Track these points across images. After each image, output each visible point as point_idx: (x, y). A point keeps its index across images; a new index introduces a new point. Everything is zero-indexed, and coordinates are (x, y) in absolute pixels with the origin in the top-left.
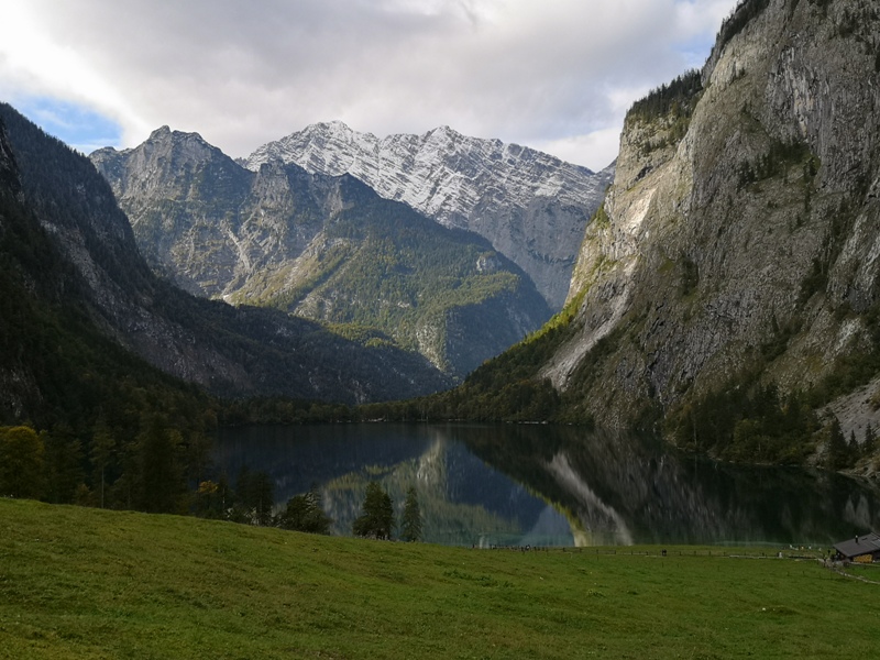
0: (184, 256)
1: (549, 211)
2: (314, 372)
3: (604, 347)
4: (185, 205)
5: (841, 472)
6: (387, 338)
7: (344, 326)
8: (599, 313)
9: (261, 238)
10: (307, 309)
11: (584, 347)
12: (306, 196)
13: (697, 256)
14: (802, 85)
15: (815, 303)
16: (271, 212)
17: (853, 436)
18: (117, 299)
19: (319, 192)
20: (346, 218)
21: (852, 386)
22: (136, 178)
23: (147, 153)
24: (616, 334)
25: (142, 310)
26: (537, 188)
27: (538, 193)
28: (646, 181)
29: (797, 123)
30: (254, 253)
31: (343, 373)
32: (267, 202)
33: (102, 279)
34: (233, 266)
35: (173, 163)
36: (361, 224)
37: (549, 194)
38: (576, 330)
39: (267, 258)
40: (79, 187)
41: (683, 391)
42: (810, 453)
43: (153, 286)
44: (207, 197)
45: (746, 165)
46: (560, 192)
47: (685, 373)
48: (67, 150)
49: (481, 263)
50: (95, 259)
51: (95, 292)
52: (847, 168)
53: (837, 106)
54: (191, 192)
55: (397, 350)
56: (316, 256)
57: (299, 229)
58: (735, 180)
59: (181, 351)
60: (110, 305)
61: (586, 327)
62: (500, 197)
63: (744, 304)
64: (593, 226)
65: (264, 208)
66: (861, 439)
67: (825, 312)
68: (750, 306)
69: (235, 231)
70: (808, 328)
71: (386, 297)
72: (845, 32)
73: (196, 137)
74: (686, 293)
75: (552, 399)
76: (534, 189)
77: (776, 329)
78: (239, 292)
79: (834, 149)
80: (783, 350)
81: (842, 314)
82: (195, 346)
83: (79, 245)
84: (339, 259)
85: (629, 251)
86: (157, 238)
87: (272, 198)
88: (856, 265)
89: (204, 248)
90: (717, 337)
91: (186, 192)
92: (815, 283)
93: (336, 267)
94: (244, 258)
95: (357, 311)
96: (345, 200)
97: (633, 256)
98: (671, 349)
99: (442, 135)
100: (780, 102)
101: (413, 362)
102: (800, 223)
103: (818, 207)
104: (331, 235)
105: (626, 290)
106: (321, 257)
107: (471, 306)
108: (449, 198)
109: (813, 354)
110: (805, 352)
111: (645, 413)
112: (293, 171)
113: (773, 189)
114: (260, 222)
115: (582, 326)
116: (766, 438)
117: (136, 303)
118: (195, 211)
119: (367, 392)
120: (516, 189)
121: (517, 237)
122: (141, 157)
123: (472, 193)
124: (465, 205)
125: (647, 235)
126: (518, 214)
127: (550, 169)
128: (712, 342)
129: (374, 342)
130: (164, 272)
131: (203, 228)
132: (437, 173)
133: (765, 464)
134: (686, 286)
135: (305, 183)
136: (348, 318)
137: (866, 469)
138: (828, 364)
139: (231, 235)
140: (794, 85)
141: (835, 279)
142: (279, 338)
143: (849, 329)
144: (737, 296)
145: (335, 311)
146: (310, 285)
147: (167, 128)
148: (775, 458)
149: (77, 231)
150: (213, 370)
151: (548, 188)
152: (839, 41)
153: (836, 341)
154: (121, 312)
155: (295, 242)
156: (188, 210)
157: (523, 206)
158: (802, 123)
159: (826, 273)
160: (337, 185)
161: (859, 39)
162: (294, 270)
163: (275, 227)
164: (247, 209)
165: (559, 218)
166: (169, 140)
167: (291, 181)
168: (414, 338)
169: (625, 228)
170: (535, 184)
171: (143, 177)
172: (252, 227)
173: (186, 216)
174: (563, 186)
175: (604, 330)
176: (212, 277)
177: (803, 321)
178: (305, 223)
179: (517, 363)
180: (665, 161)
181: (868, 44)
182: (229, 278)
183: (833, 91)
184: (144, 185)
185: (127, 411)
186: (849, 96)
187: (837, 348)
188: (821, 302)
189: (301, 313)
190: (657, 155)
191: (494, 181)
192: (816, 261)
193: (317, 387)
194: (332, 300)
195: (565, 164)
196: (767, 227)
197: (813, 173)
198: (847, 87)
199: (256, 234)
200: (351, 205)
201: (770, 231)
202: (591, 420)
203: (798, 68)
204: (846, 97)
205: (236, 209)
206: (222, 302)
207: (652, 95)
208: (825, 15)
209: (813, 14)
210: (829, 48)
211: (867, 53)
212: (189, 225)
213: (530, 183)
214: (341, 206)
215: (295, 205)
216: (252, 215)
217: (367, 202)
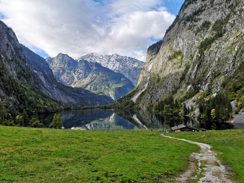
0: (64, 78)
1: (136, 70)
2: (89, 100)
3: (143, 94)
4: (64, 68)
5: (186, 115)
6: (104, 94)
7: (95, 91)
8: (142, 87)
9: (79, 74)
10: (88, 88)
11: (139, 94)
12: (88, 66)
13: (160, 74)
14: (181, 40)
15: (183, 82)
16: (81, 69)
17: (188, 108)
18: (49, 86)
19: (91, 66)
20: (96, 71)
21: (189, 98)
22: (55, 63)
23: (57, 58)
24: (145, 91)
25: (54, 88)
28: (152, 61)
29: (180, 48)
30: (78, 77)
31: (95, 100)
32: (81, 68)
33: (46, 82)
34: (74, 80)
35: (62, 60)
36: (99, 72)
37: (136, 66)
38: (138, 91)
39: (80, 78)
40: (42, 64)
41: (157, 101)
42: (180, 112)
43: (57, 83)
44: (69, 66)
45: (170, 56)
47: (157, 97)
48: (39, 57)
49: (122, 79)
50: (45, 78)
51: (45, 84)
52: (189, 56)
53: (187, 44)
54: (66, 66)
55: (105, 96)
56: (90, 78)
57: (87, 73)
58: (167, 59)
59: (62, 96)
60: (47, 87)
61: (140, 90)
62: (126, 67)
63: (169, 83)
64: (142, 71)
65: (80, 69)
66: (190, 108)
67: (184, 84)
68: (170, 84)
69: (74, 73)
70: (181, 87)
71: (104, 86)
72: (189, 29)
73: (67, 55)
74: (158, 82)
75: (133, 104)
76: (133, 65)
77: (175, 88)
78: (75, 85)
79: (187, 52)
80: (176, 92)
81: (188, 84)
82: (65, 95)
83: (41, 75)
84: (94, 78)
85: (148, 75)
86: (59, 74)
88: (191, 74)
89: (68, 76)
90: (164, 90)
91: (65, 65)
92: (183, 79)
93: (94, 80)
94: (76, 78)
95: (98, 88)
96: (96, 67)
97: (149, 76)
98: (155, 93)
99: (115, 55)
100: (177, 44)
101: (109, 98)
102: (180, 67)
103: (184, 64)
104: (93, 74)
105: (148, 83)
107: (120, 87)
108: (117, 67)
109: (182, 92)
110: (180, 92)
111: (150, 106)
112: (86, 62)
113: (175, 61)
114: (79, 71)
115: (139, 90)
116: (170, 109)
117: (53, 86)
118: (67, 69)
119: (100, 104)
120: (129, 65)
121: (130, 74)
122: (56, 59)
123: (121, 66)
124: (120, 68)
125: (152, 71)
126: (130, 70)
127: (136, 62)
128: (163, 91)
129: (101, 94)
130: (60, 81)
131: (68, 73)
132: (114, 62)
133: (170, 114)
134: (158, 80)
135: (88, 64)
136: (96, 90)
137: (191, 114)
138: (185, 94)
139: (74, 74)
140: (179, 40)
141: (186, 77)
142: (82, 94)
143: (189, 87)
144: (168, 82)
145: (94, 88)
146: (89, 83)
147: (61, 53)
148: (172, 113)
149: (41, 72)
150: (68, 100)
151: (135, 65)
152: (188, 31)
153: (186, 90)
154: (50, 88)
155: (86, 75)
156: (65, 69)
157: (131, 69)
158: (181, 48)
159: (185, 76)
160: (94, 64)
161: (192, 30)
162: (86, 81)
163: (82, 72)
164: (77, 69)
165: (137, 71)
166: (61, 56)
167: (86, 64)
168: (109, 94)
169: (147, 70)
171: (56, 63)
172: (78, 72)
173: (65, 70)
174: (138, 65)
175: (143, 90)
176: (70, 82)
177: (180, 86)
178: (88, 71)
179: (127, 97)
180: (155, 57)
181: (194, 31)
182: (73, 82)
183: (187, 41)
184: (56, 64)
185: (38, 105)
186: (190, 41)
187: (187, 91)
188: (184, 82)
189: (86, 89)
190: (153, 56)
191: (125, 64)
192: (183, 74)
194: (93, 86)
195: (139, 61)
196: (174, 68)
197: (183, 57)
198: (190, 40)
199: (78, 74)
200: (97, 68)
201: (174, 69)
202: (140, 108)
203: (180, 37)
204: (189, 42)
205: (75, 69)
206: (71, 87)
207: (153, 45)
208: (185, 26)
209: (183, 26)
210: (186, 32)
211: (194, 33)
212: (65, 72)
214: (95, 68)
215: (86, 68)
216: (78, 70)
217: (100, 68)
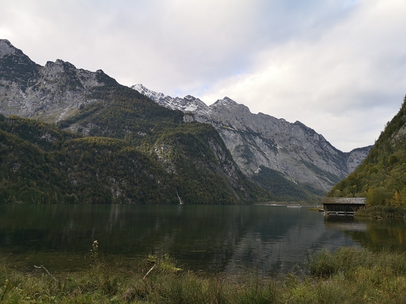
2: (73, 169)
9: (42, 96)
12: (75, 78)
16: (51, 83)
19: (82, 78)
20: (99, 90)
26: (185, 108)
27: (186, 110)
30: (34, 103)
32: (49, 78)
36: (109, 94)
39: (44, 106)
46: (197, 110)
56: (79, 108)
57: (68, 92)
65: (46, 80)
69: (24, 90)
71: (129, 129)
84: (95, 108)
87: (52, 75)
93: (93, 112)
94: (27, 105)
96: (99, 82)
104: (89, 97)
106: (82, 107)
114: (42, 87)
135: (74, 73)
139: (21, 92)
146: (73, 119)
155: (65, 100)
160: (94, 76)
162: (62, 114)
163: (52, 90)
164: (34, 81)
167: (66, 70)
168: (153, 153)
170: (184, 107)
172: (36, 89)
174: (198, 108)
193: (75, 182)
195: (198, 99)
199: (38, 93)
200: (102, 84)
205: (26, 79)
213: (181, 106)
214: (96, 84)
215: (67, 80)
216: (37, 84)
217: (112, 86)
